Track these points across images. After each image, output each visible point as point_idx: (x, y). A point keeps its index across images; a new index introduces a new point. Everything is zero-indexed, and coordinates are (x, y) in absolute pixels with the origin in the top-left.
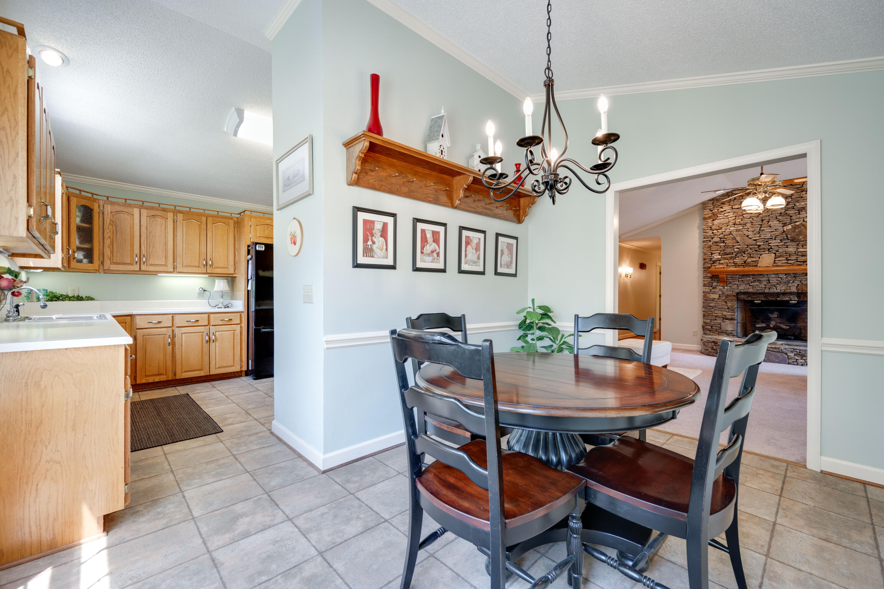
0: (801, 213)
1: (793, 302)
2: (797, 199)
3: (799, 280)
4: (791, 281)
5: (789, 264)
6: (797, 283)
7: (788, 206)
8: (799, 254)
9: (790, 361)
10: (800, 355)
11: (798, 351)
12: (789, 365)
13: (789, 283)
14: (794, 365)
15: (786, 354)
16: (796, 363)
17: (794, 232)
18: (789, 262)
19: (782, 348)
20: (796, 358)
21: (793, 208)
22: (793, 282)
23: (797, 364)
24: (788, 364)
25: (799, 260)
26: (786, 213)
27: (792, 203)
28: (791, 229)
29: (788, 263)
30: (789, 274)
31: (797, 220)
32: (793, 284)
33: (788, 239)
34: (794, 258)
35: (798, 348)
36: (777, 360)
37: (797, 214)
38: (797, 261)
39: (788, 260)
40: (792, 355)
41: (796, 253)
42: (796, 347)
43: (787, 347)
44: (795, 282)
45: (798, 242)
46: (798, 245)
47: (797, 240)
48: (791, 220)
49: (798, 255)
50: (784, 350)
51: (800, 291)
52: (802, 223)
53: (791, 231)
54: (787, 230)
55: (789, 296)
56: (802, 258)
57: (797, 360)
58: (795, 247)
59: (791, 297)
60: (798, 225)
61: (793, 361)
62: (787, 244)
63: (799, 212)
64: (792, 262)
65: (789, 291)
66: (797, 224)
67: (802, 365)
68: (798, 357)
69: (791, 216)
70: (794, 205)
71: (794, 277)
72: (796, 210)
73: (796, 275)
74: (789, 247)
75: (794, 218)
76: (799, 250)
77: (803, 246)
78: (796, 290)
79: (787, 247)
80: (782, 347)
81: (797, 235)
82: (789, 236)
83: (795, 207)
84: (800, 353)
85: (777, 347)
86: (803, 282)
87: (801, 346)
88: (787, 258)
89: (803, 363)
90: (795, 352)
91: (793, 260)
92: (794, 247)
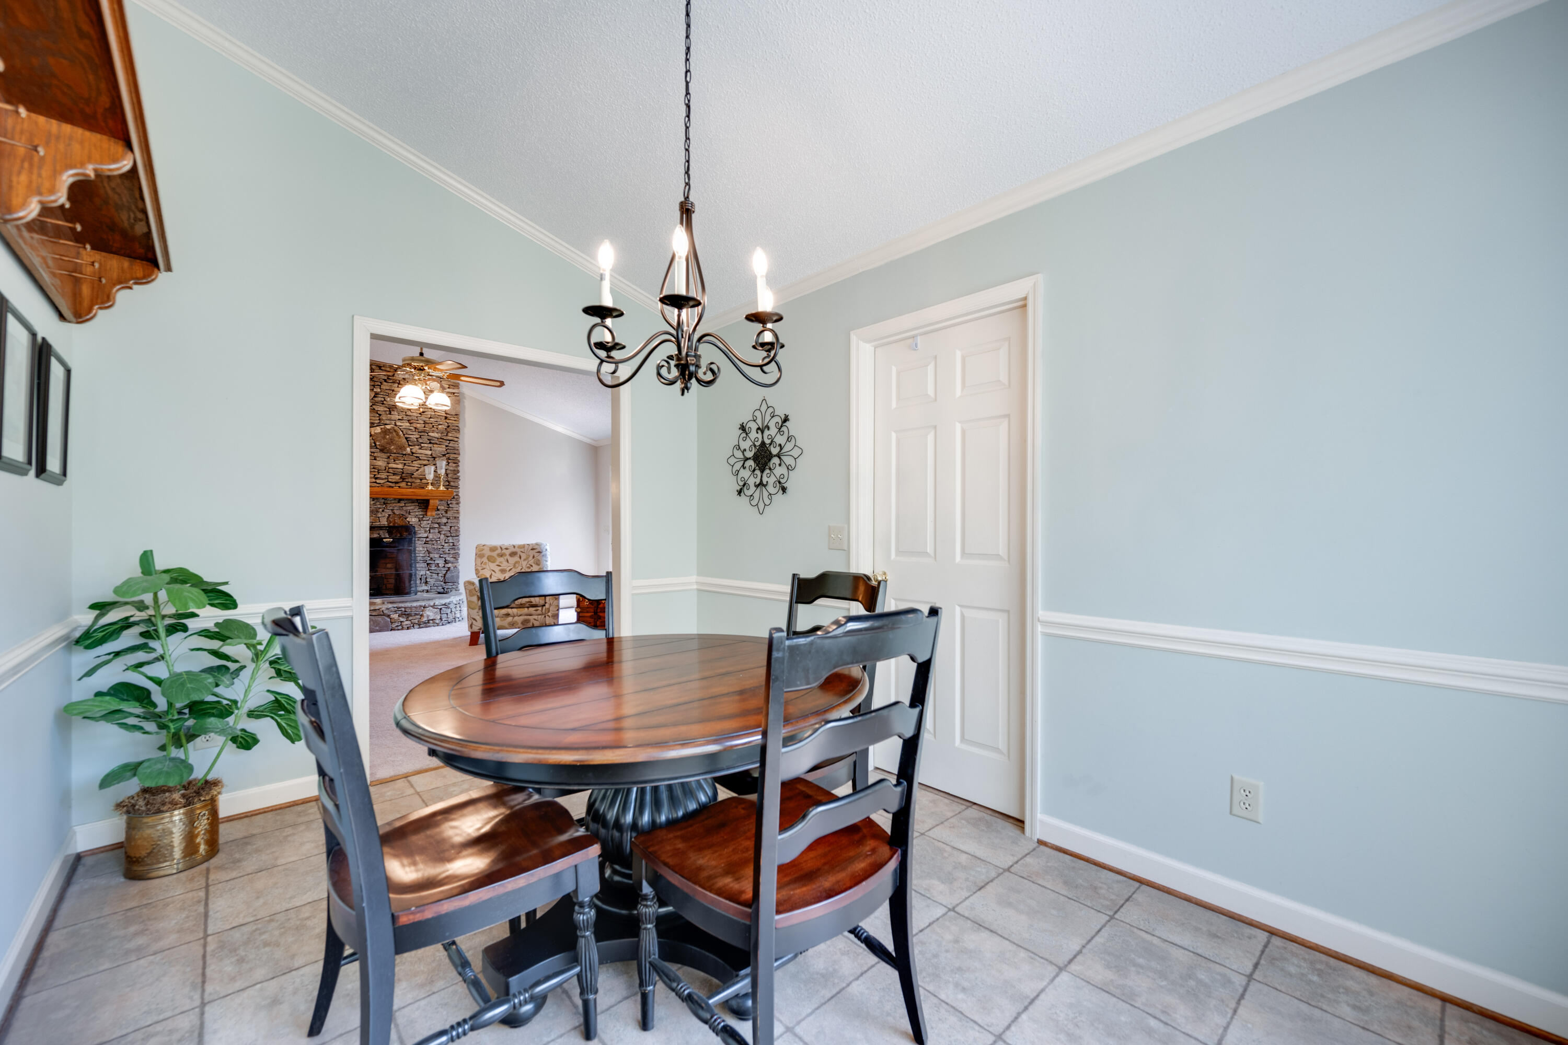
0: (392, 413)
1: (386, 540)
2: (387, 391)
3: (391, 508)
4: (381, 510)
5: (378, 485)
6: (388, 512)
7: (376, 399)
8: (391, 470)
9: (394, 626)
10: (405, 614)
11: (403, 609)
12: (393, 632)
13: (378, 512)
14: (398, 630)
15: (389, 616)
16: (400, 627)
17: (384, 438)
18: (378, 481)
19: (383, 609)
20: (402, 619)
21: (383, 404)
22: (383, 511)
23: (402, 629)
24: (391, 630)
25: (390, 480)
26: (374, 409)
27: (382, 396)
28: (380, 433)
29: (376, 482)
30: (377, 499)
31: (388, 422)
32: (383, 513)
33: (377, 448)
34: (383, 475)
35: (403, 605)
36: (377, 628)
37: (388, 412)
38: (388, 481)
39: (376, 478)
40: (395, 616)
41: (387, 469)
42: (401, 605)
43: (390, 606)
44: (385, 511)
45: (389, 454)
46: (389, 458)
47: (388, 451)
48: (379, 419)
49: (388, 472)
50: (386, 612)
51: (391, 524)
52: (393, 428)
53: (379, 435)
54: (375, 433)
55: (378, 532)
56: (394, 477)
57: (401, 622)
58: (386, 460)
59: (381, 532)
60: (389, 429)
61: (397, 624)
62: (375, 455)
63: (390, 411)
64: (382, 481)
65: (379, 523)
66: (388, 427)
67: (408, 628)
68: (403, 617)
69: (380, 415)
70: (383, 399)
71: (384, 504)
72: (386, 407)
73: (386, 502)
74: (378, 459)
75: (384, 417)
76: (390, 465)
77: (394, 460)
78: (386, 523)
79: (375, 459)
80: (384, 607)
81: (388, 443)
82: (378, 443)
83: (385, 402)
84: (405, 611)
85: (377, 608)
86: (395, 511)
87: (406, 602)
88: (375, 475)
89: (409, 626)
90: (400, 612)
91: (382, 479)
92: (384, 460)
